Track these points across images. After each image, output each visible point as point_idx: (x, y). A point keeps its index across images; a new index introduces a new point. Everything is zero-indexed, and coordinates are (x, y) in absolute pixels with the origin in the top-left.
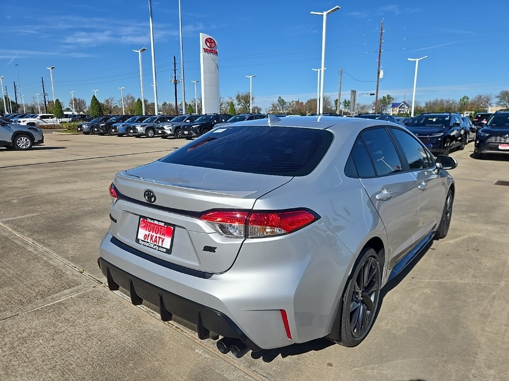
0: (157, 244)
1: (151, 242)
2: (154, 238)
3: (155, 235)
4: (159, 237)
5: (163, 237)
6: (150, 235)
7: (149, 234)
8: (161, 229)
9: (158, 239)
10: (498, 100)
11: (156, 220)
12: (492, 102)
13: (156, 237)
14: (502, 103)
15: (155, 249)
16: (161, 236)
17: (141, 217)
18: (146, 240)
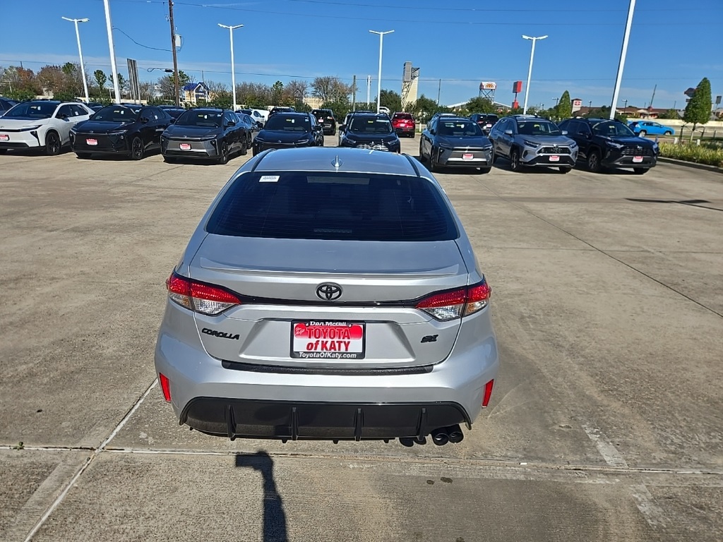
0: (337, 351)
1: (325, 351)
2: (328, 345)
3: (330, 341)
4: (337, 342)
5: (346, 340)
6: (320, 343)
7: (318, 341)
8: (340, 330)
9: (337, 345)
10: (313, 89)
11: (329, 321)
12: (308, 91)
13: (333, 342)
14: (318, 94)
15: (335, 358)
16: (341, 340)
17: (293, 321)
18: (313, 350)
